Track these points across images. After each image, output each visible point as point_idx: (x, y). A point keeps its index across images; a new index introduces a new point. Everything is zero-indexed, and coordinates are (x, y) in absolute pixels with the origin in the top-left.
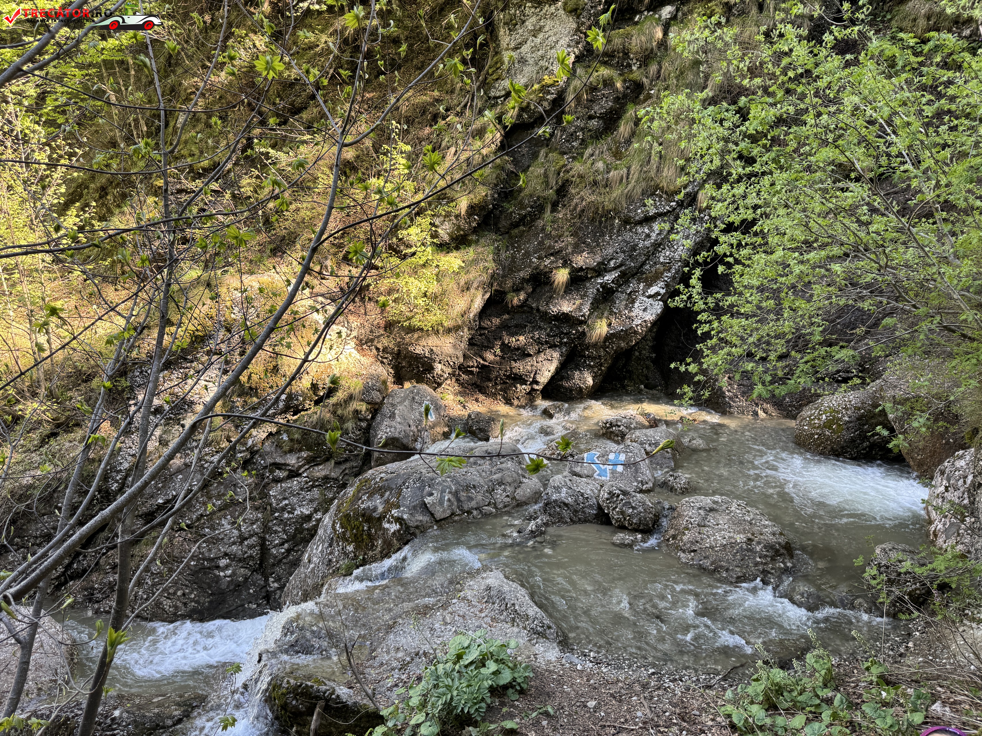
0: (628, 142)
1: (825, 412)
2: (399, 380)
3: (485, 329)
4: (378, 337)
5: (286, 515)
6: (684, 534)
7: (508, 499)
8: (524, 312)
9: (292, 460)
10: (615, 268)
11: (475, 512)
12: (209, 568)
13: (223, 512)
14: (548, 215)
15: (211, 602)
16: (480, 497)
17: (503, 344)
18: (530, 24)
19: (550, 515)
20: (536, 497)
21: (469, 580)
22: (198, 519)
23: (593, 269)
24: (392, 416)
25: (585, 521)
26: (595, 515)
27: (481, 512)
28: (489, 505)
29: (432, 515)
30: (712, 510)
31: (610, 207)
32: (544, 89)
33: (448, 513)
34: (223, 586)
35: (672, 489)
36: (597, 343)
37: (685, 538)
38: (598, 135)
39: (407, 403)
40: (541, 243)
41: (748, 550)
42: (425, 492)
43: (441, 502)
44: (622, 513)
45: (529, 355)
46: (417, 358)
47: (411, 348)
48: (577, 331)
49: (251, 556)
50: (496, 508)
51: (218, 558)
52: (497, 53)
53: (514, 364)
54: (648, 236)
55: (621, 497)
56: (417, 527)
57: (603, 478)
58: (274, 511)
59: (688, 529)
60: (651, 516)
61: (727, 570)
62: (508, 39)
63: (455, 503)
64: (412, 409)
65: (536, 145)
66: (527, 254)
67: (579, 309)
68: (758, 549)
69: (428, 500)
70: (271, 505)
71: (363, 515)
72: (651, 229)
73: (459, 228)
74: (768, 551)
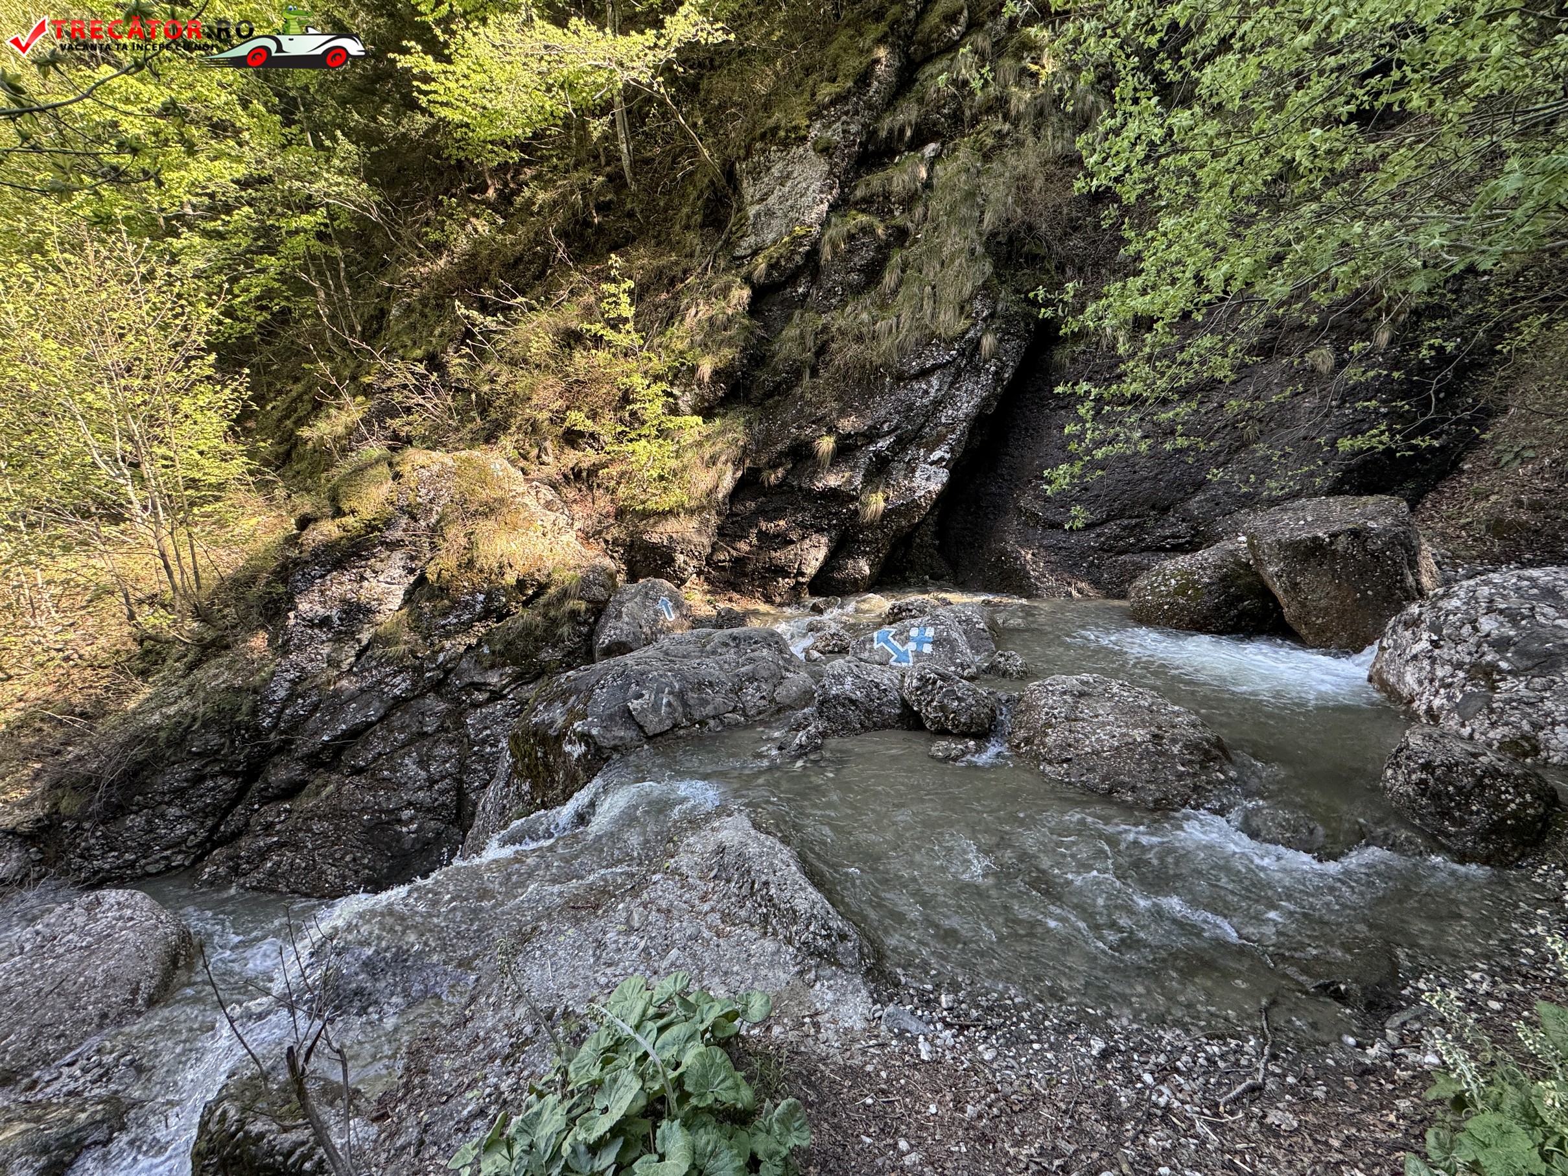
0: (895, 292)
1: (1173, 576)
2: (633, 577)
3: (737, 515)
4: (607, 527)
5: (488, 750)
6: (1046, 735)
7: (763, 702)
8: (783, 493)
9: (493, 679)
10: (889, 433)
11: (712, 723)
12: (388, 823)
13: (406, 750)
14: (806, 379)
15: (390, 868)
16: (719, 700)
17: (760, 531)
18: (775, 171)
19: (829, 719)
20: (806, 697)
21: (689, 833)
22: (375, 759)
23: (863, 435)
24: (619, 616)
25: (884, 726)
26: (899, 715)
27: (721, 721)
28: (734, 711)
29: (641, 728)
30: (1082, 694)
31: (879, 362)
32: (796, 241)
33: (668, 724)
34: (407, 846)
35: (1005, 674)
36: (873, 522)
37: (1049, 741)
38: (857, 291)
39: (638, 599)
40: (801, 411)
41: (1160, 754)
42: (630, 693)
43: (656, 708)
44: (942, 708)
45: (792, 542)
46: (654, 548)
47: (646, 537)
48: (849, 510)
49: (444, 804)
50: (745, 715)
51: (400, 809)
52: (739, 210)
53: (773, 554)
54: (926, 392)
55: (939, 683)
56: (615, 748)
57: (904, 664)
58: (472, 744)
59: (1051, 726)
60: (986, 710)
61: (1133, 789)
62: (751, 190)
63: (680, 709)
64: (645, 607)
65: (789, 307)
66: (784, 425)
67: (849, 481)
68: (1176, 750)
69: (634, 705)
70: (468, 736)
71: (535, 734)
72: (929, 383)
73: (703, 398)
74: (1191, 753)
